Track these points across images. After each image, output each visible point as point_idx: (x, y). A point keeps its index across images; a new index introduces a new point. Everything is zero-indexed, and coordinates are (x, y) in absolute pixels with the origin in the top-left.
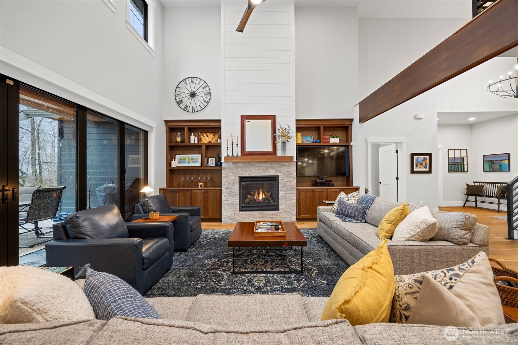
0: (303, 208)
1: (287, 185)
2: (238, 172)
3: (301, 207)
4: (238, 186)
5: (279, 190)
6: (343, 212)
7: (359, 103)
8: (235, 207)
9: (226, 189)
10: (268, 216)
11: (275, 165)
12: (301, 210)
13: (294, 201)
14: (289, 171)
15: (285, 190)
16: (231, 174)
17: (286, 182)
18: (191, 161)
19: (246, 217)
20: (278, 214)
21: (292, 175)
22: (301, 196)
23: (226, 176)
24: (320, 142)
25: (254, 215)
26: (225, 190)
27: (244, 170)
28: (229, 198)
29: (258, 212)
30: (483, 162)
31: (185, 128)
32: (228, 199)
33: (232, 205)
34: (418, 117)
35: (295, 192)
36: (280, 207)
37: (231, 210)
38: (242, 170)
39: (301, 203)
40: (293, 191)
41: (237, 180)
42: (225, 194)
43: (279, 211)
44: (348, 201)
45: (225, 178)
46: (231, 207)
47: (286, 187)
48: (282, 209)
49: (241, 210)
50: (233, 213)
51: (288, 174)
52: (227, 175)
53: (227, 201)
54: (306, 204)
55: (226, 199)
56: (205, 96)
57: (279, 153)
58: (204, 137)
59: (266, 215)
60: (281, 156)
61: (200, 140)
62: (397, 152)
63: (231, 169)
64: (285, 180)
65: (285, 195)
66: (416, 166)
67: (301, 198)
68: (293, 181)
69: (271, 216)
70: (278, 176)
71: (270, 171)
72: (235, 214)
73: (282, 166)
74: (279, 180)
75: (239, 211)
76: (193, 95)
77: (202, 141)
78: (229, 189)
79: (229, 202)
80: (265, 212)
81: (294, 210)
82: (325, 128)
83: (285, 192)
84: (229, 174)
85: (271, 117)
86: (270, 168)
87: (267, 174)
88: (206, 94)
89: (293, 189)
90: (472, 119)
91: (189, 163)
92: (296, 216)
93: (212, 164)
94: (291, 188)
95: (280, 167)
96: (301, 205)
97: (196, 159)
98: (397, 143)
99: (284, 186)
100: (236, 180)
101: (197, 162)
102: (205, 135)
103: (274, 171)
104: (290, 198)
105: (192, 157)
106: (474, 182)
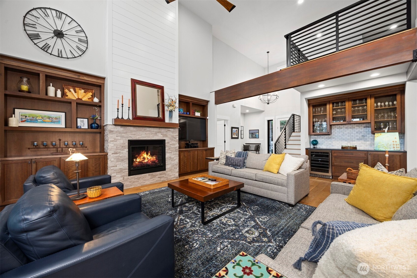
0: (182, 166)
1: (172, 148)
2: (127, 136)
3: (181, 165)
4: (127, 150)
5: (166, 152)
6: (232, 163)
7: (215, 91)
8: (124, 172)
9: (114, 153)
10: (157, 176)
11: (163, 130)
12: (181, 167)
13: (177, 161)
14: (174, 136)
15: (171, 152)
16: (119, 138)
17: (171, 145)
18: (48, 120)
19: (136, 180)
20: (165, 173)
21: (175, 139)
22: (181, 156)
23: (113, 140)
24: (189, 114)
25: (144, 177)
26: (113, 155)
27: (133, 134)
28: (118, 163)
29: (148, 174)
30: (249, 133)
31: (41, 75)
32: (115, 165)
33: (121, 170)
34: (235, 106)
35: (178, 153)
36: (166, 167)
37: (119, 176)
38: (132, 133)
39: (181, 162)
40: (177, 153)
41: (127, 144)
42: (112, 159)
43: (165, 170)
44: (231, 156)
45: (113, 142)
46: (119, 172)
47: (171, 149)
48: (168, 168)
49: (130, 174)
50: (122, 178)
51: (173, 138)
52: (115, 139)
53: (114, 166)
54: (184, 162)
55: (113, 165)
56: (79, 42)
57: (167, 120)
58: (70, 91)
59: (154, 176)
60: (168, 122)
61: (63, 94)
62: (225, 125)
63: (120, 133)
64: (170, 143)
65: (170, 156)
66: (233, 134)
67: (181, 158)
68: (176, 144)
69: (159, 176)
70: (165, 140)
71: (158, 135)
72: (123, 179)
73: (168, 132)
74: (166, 143)
75: (129, 176)
76: (59, 34)
77: (67, 96)
78: (116, 153)
79: (118, 168)
80: (154, 173)
81: (177, 168)
82: (193, 104)
83: (171, 154)
84: (116, 138)
85: (160, 87)
86: (159, 132)
87: (156, 138)
88: (80, 40)
89: (177, 151)
90: (247, 111)
91: (44, 122)
92: (178, 173)
93: (83, 126)
94: (175, 150)
95: (166, 132)
96: (181, 164)
97: (56, 118)
98: (225, 120)
99: (169, 149)
100: (125, 144)
101: (59, 122)
102: (72, 90)
103: (162, 135)
104: (174, 159)
105: (49, 115)
106: (246, 144)
